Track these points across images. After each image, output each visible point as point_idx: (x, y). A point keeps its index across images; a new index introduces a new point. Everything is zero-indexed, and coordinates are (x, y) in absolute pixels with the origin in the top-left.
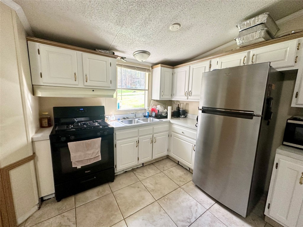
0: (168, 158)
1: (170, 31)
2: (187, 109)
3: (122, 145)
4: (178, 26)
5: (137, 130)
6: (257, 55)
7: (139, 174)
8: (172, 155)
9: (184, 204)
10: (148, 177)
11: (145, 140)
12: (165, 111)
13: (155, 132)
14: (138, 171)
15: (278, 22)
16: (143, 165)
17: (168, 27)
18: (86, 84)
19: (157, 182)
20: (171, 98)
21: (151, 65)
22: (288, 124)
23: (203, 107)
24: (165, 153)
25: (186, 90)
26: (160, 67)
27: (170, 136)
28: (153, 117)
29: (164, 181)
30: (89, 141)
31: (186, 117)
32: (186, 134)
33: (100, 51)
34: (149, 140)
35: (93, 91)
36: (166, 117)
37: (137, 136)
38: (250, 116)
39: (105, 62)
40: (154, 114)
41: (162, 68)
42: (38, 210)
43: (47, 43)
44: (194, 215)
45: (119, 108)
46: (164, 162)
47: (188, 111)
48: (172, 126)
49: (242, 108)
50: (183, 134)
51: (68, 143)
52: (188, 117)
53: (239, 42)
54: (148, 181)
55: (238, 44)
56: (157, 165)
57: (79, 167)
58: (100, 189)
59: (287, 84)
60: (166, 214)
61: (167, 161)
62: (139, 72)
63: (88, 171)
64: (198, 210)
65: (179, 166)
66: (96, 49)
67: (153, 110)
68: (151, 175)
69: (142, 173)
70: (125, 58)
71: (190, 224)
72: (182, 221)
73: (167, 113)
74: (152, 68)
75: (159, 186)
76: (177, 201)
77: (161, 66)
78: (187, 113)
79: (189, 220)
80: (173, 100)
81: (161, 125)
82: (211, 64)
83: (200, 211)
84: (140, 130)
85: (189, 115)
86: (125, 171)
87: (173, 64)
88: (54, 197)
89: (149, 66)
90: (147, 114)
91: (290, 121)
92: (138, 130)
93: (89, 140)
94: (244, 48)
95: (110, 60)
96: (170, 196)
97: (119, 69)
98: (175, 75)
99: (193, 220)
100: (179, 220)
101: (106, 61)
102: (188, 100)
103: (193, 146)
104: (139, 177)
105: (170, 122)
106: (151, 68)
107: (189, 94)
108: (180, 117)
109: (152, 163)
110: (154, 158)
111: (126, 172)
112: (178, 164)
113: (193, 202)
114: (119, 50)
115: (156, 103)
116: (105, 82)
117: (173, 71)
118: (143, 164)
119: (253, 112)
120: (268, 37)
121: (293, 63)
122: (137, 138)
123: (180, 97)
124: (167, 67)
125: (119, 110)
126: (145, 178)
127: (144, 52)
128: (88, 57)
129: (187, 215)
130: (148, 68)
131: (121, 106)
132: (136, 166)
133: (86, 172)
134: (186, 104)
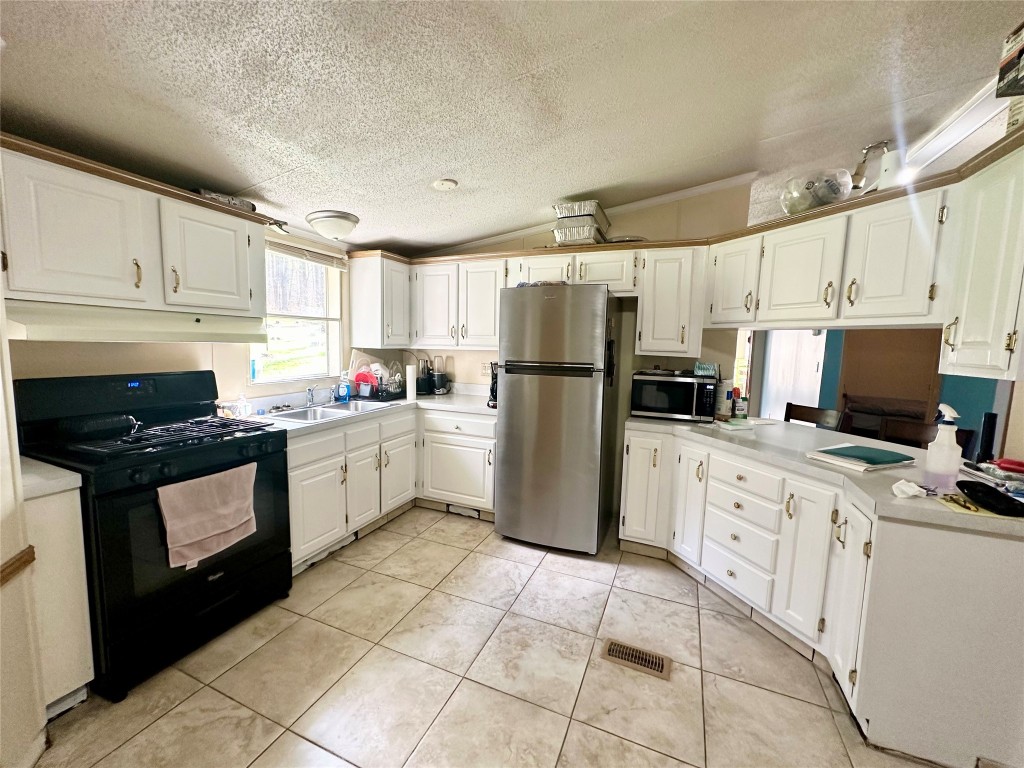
0: (415, 506)
1: (433, 189)
2: (449, 370)
3: (304, 483)
4: (453, 185)
5: (342, 434)
6: (586, 265)
7: (359, 558)
8: (431, 492)
9: (494, 574)
10: (384, 557)
11: (362, 462)
12: (398, 377)
13: (384, 436)
14: (348, 552)
15: (607, 211)
16: (357, 538)
17: (431, 182)
18: (172, 298)
19: (415, 559)
20: (407, 342)
21: (345, 248)
22: (634, 381)
23: (506, 361)
24: (410, 494)
25: (453, 322)
26: (379, 258)
27: (420, 444)
28: (364, 398)
29: (431, 551)
30: (225, 476)
31: (449, 392)
32: (465, 429)
33: (214, 195)
34: (372, 461)
35: (198, 321)
36: (402, 395)
37: (342, 452)
38: (586, 371)
39: (232, 233)
40: (365, 390)
41: (385, 260)
42: (47, 749)
43: (32, 150)
44: (518, 582)
45: (254, 377)
46: (409, 517)
47: (454, 376)
48: (427, 416)
49: (568, 358)
50: (457, 431)
51: (159, 489)
52: (454, 390)
53: (559, 237)
54: (389, 563)
55: (558, 239)
56: (392, 527)
57: (192, 564)
58: (258, 622)
59: (627, 316)
60: (465, 602)
61: (417, 513)
62: (314, 263)
63: (218, 576)
64: (522, 574)
65: (450, 516)
66: (202, 191)
67: (362, 378)
68: (390, 552)
69: (364, 554)
70: (286, 223)
71: (515, 597)
72: (501, 598)
73: (403, 386)
74: (350, 257)
75: (424, 564)
76: (478, 575)
77: (383, 256)
78: (451, 381)
79: (511, 592)
80: (415, 347)
81: (396, 417)
82: (509, 267)
83: (526, 572)
84: (349, 432)
85: (457, 386)
86: (309, 563)
87: (410, 253)
88: (83, 702)
89: (340, 251)
90: (343, 392)
91: (636, 377)
92: (345, 434)
93: (223, 473)
94: (565, 248)
95: (248, 226)
96: (459, 571)
97: (271, 255)
98: (417, 284)
99: (519, 589)
100: (495, 599)
101: (235, 231)
102: (459, 348)
103: (485, 454)
104: (362, 564)
105: (417, 408)
106: (346, 257)
107: (459, 332)
108: (434, 393)
109: (379, 528)
110: (385, 510)
111: (313, 565)
112: (448, 510)
113: (509, 566)
114: (271, 200)
115: (367, 358)
116: (233, 294)
117: (410, 270)
118: (356, 534)
119: (592, 364)
120: (599, 237)
121: (630, 286)
122: (343, 458)
123: (434, 341)
124: (399, 261)
125: (257, 381)
126: (379, 561)
127: (344, 216)
128: (179, 212)
129: (504, 587)
130: (340, 256)
131: (259, 371)
132: (339, 542)
133: (211, 578)
134: (448, 357)
